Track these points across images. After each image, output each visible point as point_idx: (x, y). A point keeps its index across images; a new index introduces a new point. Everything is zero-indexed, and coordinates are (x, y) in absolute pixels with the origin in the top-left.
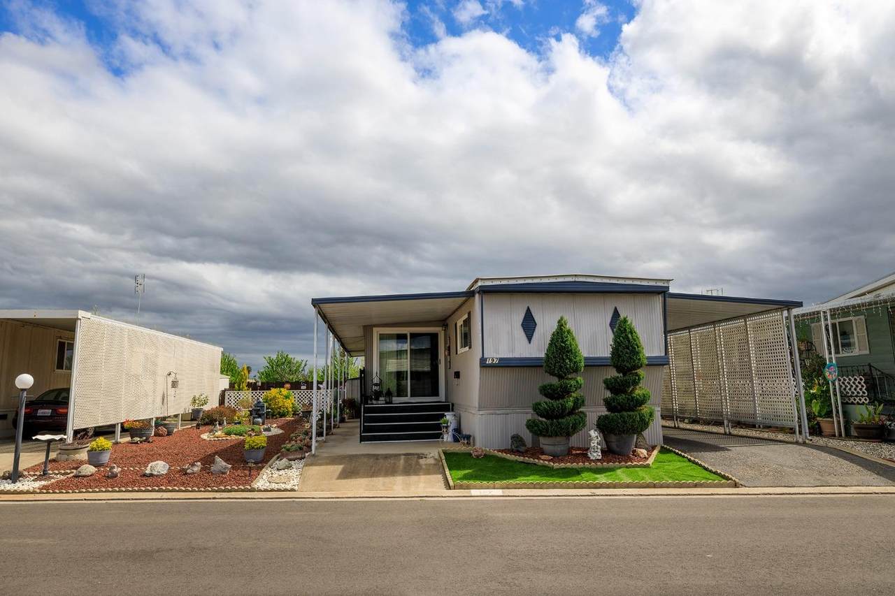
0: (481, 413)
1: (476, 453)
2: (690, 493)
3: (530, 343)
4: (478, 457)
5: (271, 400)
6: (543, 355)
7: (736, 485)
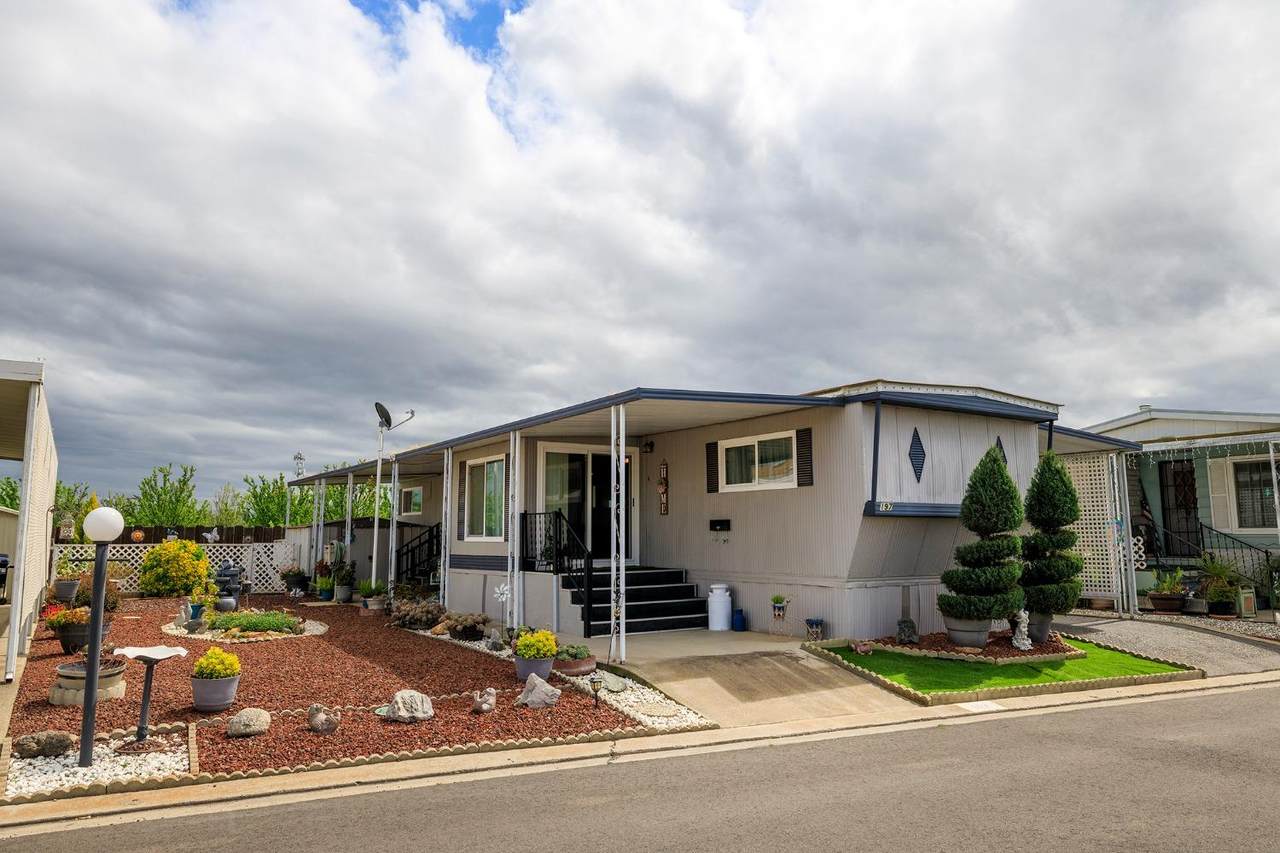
0: (850, 585)
1: (864, 648)
2: (1185, 689)
3: (919, 481)
4: (866, 653)
5: (168, 562)
6: (960, 502)
7: (1203, 675)
